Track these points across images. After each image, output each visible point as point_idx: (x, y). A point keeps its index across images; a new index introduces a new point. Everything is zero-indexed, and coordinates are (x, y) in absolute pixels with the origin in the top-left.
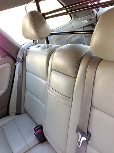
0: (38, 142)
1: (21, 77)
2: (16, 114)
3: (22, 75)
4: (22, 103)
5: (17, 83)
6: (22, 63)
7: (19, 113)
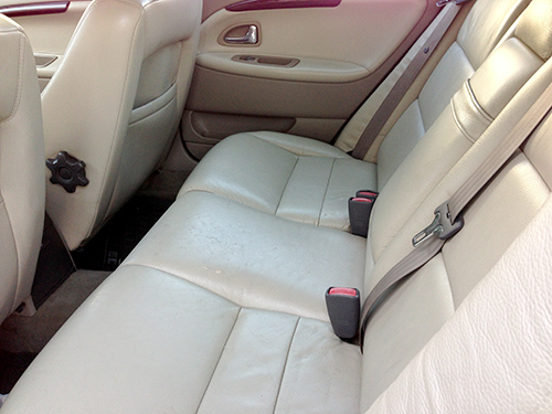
0: (347, 227)
1: (430, 52)
2: (350, 153)
3: (436, 48)
4: (383, 131)
5: (406, 67)
6: (458, 8)
7: (357, 154)
